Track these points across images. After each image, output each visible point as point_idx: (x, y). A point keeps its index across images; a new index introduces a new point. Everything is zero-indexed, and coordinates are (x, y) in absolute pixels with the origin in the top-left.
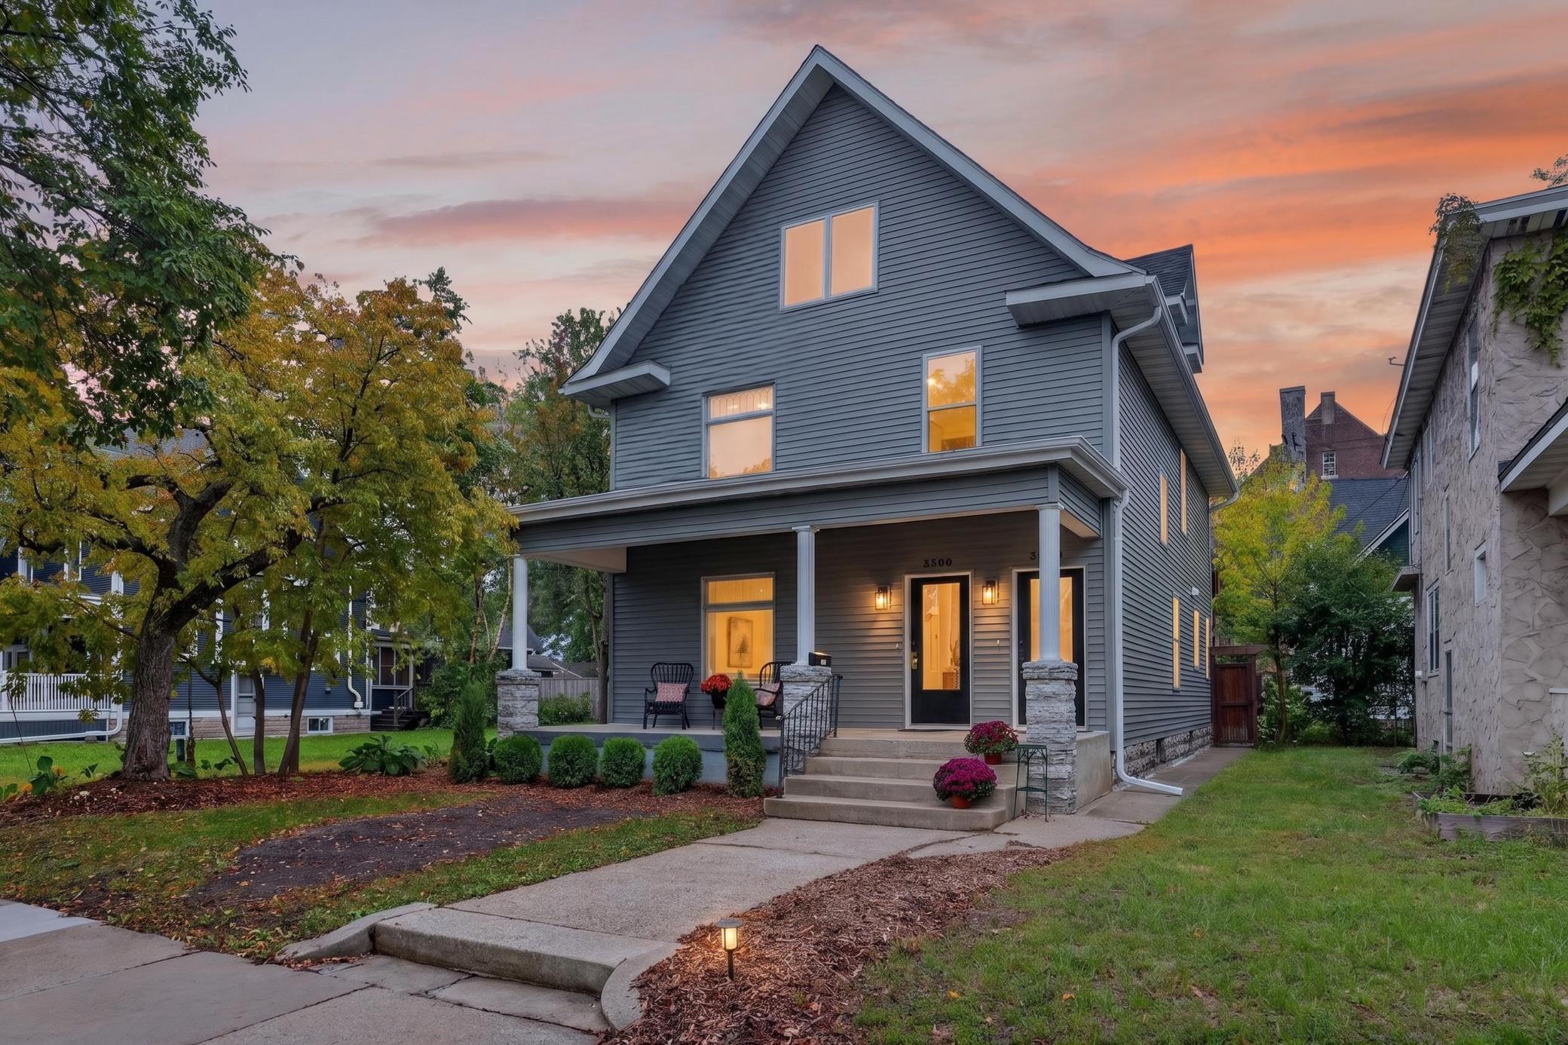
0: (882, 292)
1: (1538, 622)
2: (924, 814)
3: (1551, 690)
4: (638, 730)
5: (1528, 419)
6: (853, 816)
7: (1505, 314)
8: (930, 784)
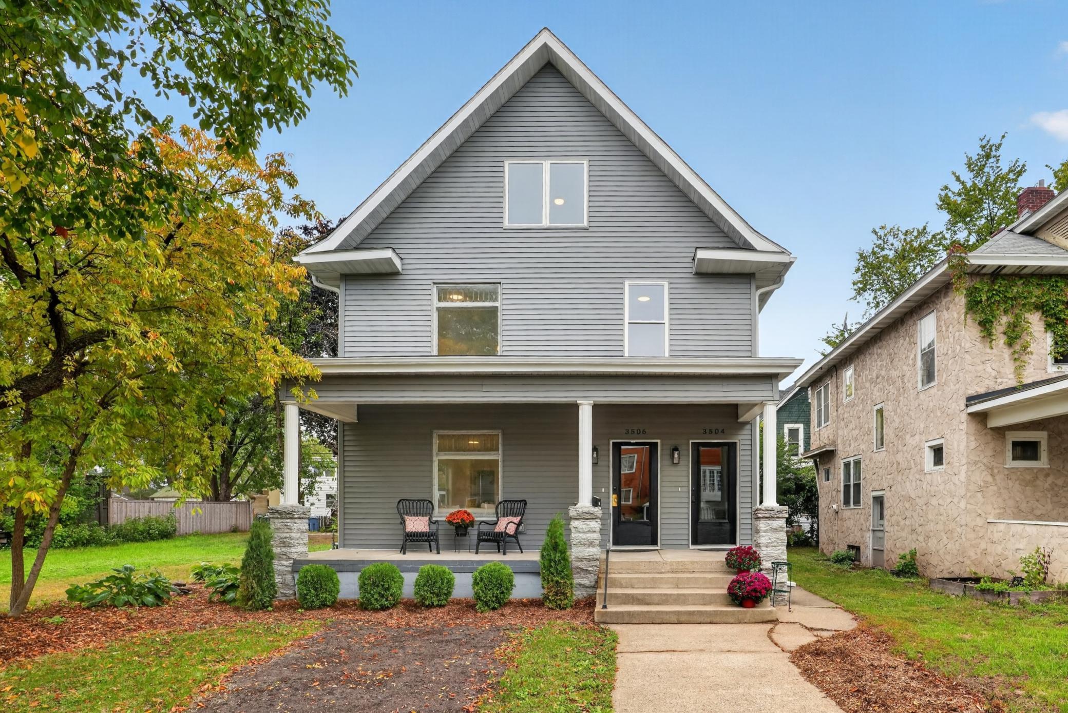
0: (591, 229)
1: (982, 484)
2: (716, 613)
3: (988, 521)
4: (396, 556)
5: (979, 375)
6: (674, 619)
7: (968, 316)
8: (725, 591)
